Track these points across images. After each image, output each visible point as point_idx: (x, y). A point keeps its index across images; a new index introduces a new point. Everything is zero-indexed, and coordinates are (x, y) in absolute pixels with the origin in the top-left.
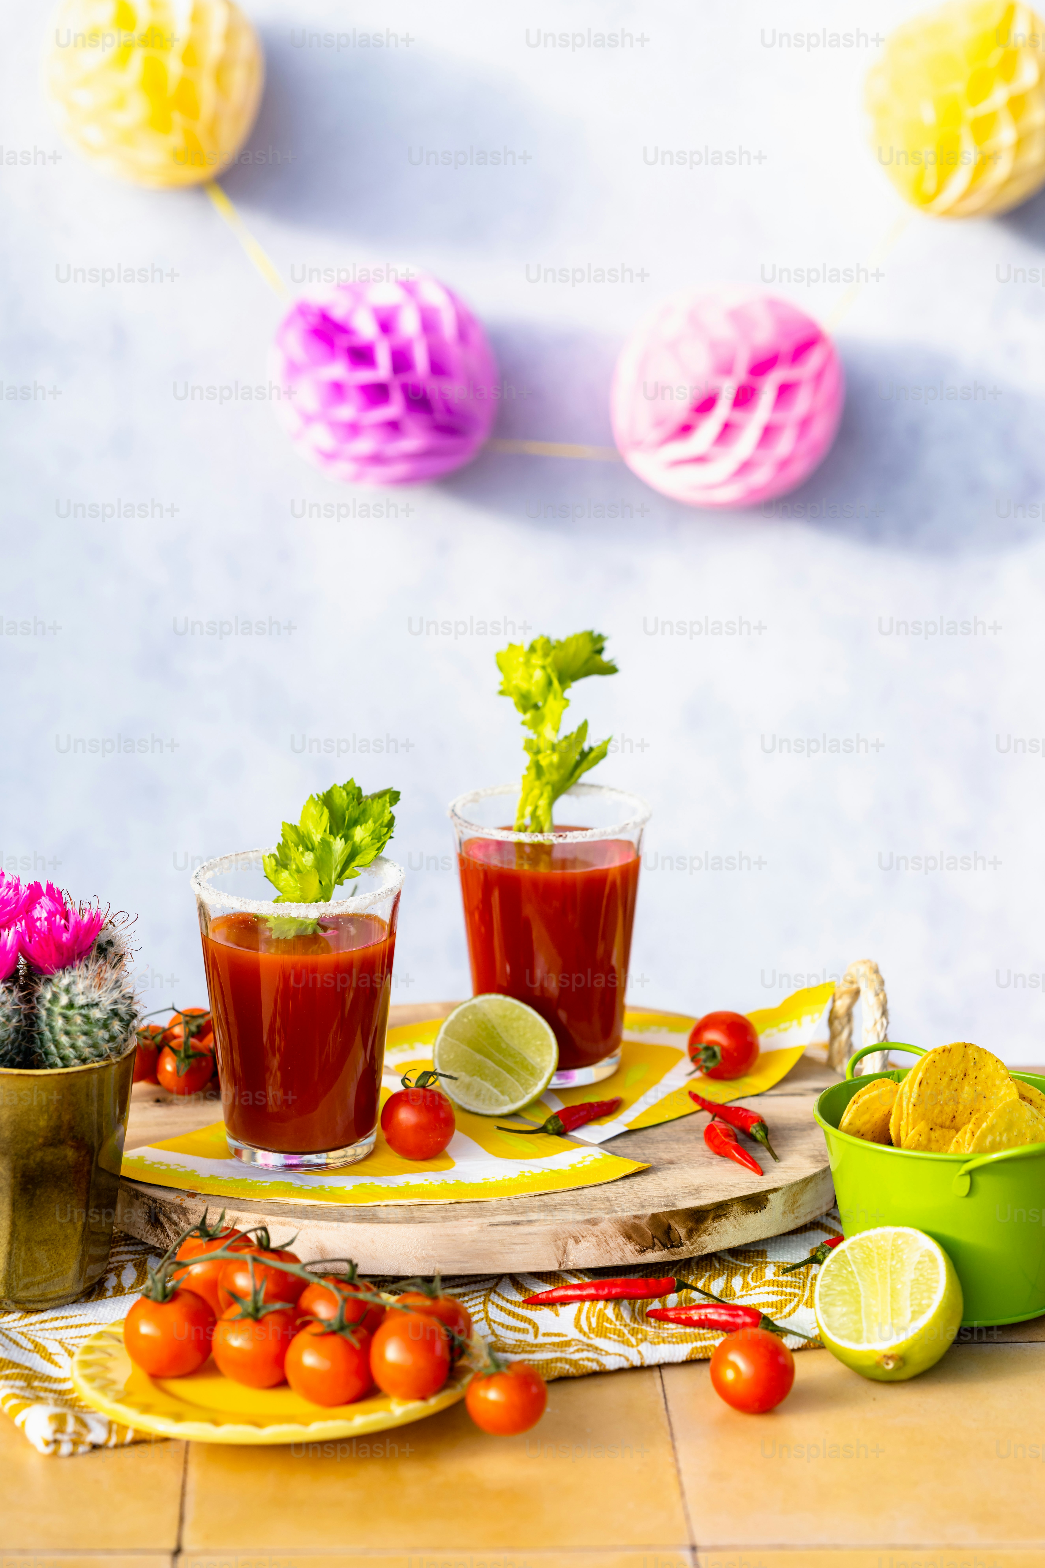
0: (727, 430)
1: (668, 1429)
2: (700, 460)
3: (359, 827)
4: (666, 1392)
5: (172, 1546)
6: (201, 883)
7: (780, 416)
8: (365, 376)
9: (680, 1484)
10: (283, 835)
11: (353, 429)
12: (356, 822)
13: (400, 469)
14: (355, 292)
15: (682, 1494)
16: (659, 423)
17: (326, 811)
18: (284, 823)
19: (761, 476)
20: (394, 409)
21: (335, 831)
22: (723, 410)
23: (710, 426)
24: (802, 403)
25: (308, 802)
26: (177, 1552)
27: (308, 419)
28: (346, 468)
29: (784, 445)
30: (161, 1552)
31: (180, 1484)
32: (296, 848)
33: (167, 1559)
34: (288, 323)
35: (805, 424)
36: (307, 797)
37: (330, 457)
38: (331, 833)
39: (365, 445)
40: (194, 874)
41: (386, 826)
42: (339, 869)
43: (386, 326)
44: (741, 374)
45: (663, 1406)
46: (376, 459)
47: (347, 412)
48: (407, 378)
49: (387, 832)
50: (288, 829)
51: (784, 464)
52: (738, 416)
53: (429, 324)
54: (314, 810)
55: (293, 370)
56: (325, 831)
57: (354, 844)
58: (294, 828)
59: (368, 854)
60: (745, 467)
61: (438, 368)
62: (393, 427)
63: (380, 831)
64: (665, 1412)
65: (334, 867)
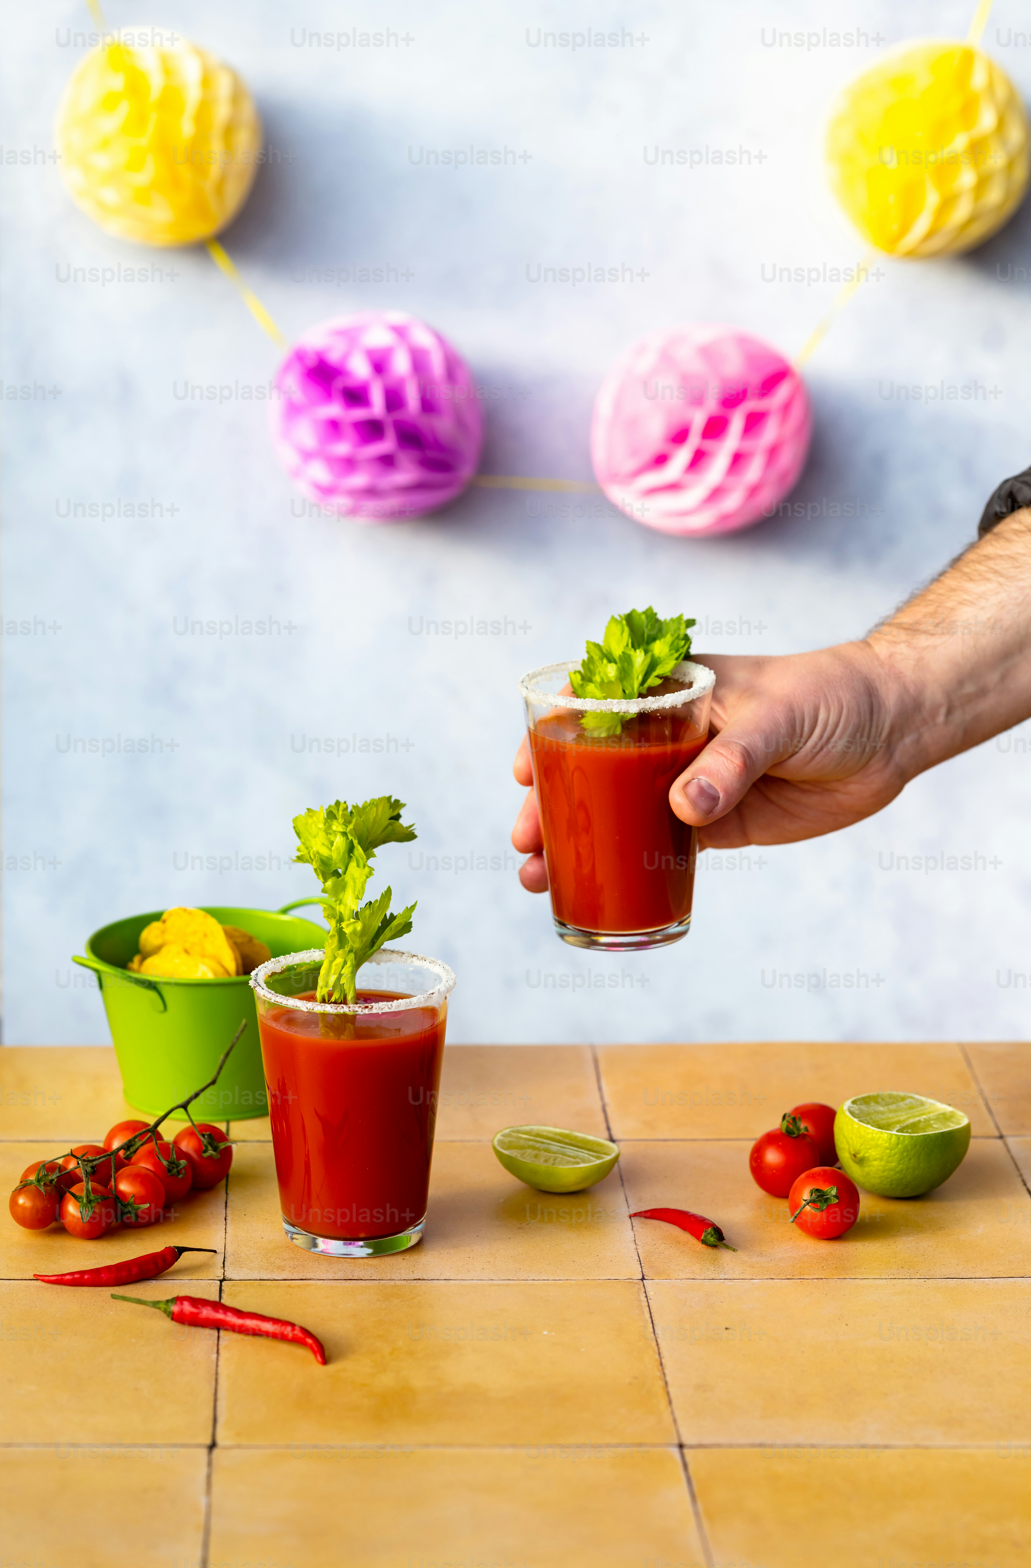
0: (698, 459)
1: (656, 1348)
2: (673, 487)
3: (658, 642)
4: (653, 1318)
5: (208, 1441)
6: (528, 687)
7: (749, 445)
8: (359, 414)
9: (668, 1394)
10: (588, 652)
11: (349, 464)
12: (653, 639)
13: (393, 502)
14: (350, 335)
15: (670, 1402)
16: (634, 452)
17: (627, 629)
18: (588, 642)
19: (732, 502)
20: (387, 445)
21: (636, 646)
22: (694, 440)
23: (682, 456)
24: (770, 432)
25: (610, 623)
26: (213, 1446)
27: (307, 456)
28: (342, 501)
29: (753, 471)
30: (199, 1446)
31: (213, 1391)
32: (600, 662)
33: (204, 1452)
34: (286, 368)
35: (773, 452)
36: (609, 618)
37: (327, 491)
38: (633, 646)
39: (359, 480)
40: (521, 680)
41: (683, 639)
42: (641, 678)
43: (379, 365)
44: (711, 406)
45: (652, 1330)
46: (371, 492)
47: (343, 448)
48: (398, 415)
49: (685, 645)
50: (592, 647)
51: (754, 491)
52: (709, 445)
53: (419, 362)
54: (616, 629)
55: (293, 410)
56: (627, 645)
57: (653, 656)
58: (597, 646)
59: (668, 664)
60: (716, 494)
61: (428, 405)
62: (387, 461)
63: (678, 644)
64: (653, 1335)
65: (636, 677)
